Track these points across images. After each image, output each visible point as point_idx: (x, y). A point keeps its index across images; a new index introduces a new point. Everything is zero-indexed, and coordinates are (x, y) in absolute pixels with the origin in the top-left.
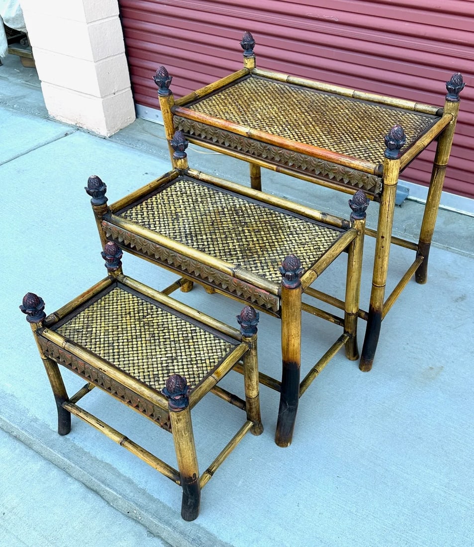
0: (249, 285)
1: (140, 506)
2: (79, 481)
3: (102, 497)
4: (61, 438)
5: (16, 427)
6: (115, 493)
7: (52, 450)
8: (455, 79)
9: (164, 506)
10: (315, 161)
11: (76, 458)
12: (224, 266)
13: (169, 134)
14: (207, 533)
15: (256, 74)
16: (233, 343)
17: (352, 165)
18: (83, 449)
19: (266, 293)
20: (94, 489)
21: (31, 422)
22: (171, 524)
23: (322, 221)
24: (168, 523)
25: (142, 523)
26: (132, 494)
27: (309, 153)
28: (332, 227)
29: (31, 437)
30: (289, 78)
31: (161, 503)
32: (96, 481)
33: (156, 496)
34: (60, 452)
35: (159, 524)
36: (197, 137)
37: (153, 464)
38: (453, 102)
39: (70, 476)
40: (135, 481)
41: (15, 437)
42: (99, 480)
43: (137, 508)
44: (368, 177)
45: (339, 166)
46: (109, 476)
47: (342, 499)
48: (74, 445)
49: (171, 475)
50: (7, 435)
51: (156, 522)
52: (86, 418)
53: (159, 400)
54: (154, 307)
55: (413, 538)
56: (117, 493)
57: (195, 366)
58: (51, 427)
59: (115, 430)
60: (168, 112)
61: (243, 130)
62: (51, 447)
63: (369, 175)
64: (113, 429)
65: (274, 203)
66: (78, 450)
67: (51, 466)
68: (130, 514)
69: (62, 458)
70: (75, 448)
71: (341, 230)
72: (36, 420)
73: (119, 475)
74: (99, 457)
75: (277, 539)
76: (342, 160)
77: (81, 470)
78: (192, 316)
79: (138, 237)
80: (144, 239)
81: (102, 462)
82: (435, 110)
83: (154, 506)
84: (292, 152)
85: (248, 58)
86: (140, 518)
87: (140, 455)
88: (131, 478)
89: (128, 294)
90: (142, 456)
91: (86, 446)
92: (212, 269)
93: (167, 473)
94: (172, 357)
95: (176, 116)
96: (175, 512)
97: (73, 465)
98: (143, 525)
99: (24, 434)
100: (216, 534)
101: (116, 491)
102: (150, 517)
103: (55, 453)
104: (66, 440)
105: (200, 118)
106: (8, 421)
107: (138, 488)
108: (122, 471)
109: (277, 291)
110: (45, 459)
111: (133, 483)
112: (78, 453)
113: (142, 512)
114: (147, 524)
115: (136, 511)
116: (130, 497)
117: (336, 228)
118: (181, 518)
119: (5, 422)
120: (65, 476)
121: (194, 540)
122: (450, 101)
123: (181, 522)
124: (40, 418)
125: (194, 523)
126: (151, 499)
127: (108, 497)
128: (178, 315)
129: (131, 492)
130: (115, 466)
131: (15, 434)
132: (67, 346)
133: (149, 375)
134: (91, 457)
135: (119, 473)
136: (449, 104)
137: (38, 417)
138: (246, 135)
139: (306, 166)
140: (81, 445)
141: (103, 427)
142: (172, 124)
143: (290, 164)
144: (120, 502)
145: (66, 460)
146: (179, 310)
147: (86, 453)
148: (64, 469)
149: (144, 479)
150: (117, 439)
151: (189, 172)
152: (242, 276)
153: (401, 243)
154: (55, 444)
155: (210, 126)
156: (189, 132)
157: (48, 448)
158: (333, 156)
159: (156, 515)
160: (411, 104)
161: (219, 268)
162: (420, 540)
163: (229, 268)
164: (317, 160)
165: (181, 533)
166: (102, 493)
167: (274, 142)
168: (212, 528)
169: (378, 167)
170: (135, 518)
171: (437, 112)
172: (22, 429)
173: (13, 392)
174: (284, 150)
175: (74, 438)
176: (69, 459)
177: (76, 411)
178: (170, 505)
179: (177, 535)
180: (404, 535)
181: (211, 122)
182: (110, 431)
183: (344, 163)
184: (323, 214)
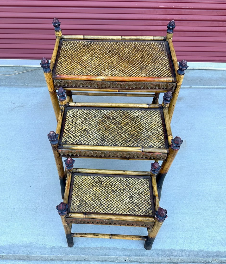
0: (150, 153)
1: (127, 256)
2: (96, 261)
3: (110, 261)
4: (72, 248)
5: (47, 255)
6: (114, 257)
7: (73, 256)
8: (173, 23)
9: (137, 250)
10: (141, 83)
11: (86, 253)
12: (136, 150)
13: (52, 89)
14: (160, 250)
15: (64, 38)
16: (147, 178)
17: (161, 81)
18: (85, 247)
19: (160, 154)
20: (104, 260)
21: (52, 249)
22: (145, 255)
23: (148, 108)
24: (144, 255)
25: (134, 261)
26: (121, 253)
27: (138, 81)
28: (154, 109)
29: (59, 256)
30: (84, 37)
31: (134, 249)
32: (102, 256)
33: (130, 248)
34: (76, 254)
35: (140, 257)
36: (71, 87)
37: (131, 239)
38: (172, 33)
39: (90, 261)
40: (117, 247)
41: (51, 260)
42: (103, 255)
43: (127, 257)
44: (169, 84)
45: (154, 83)
46: (107, 252)
47: (192, 209)
48: (80, 248)
49: (141, 239)
50: (47, 261)
51: (138, 257)
52: (87, 236)
53: (148, 219)
54: (101, 177)
55: (221, 210)
56: (115, 256)
57: (143, 196)
58: (63, 246)
59: (104, 234)
60: (51, 79)
61: (100, 78)
62: (72, 254)
63: (170, 83)
64: (103, 234)
65: (122, 107)
66: (83, 249)
67: (79, 262)
68: (126, 261)
69: (80, 256)
70: (81, 249)
71: (158, 109)
72: (53, 247)
73: (109, 249)
74: (95, 246)
75: (183, 237)
76: (156, 80)
77: (92, 256)
78: (122, 174)
79: (83, 151)
80: (87, 151)
81: (98, 247)
82: (163, 38)
83: (133, 252)
84: (128, 82)
85: (59, 32)
86: (131, 260)
87: (122, 238)
88: (115, 247)
89: (83, 176)
90: (124, 238)
91: (86, 245)
92: (129, 152)
93: (138, 239)
94: (130, 197)
95: (55, 80)
96: (142, 250)
97: (87, 256)
98: (135, 262)
99: (54, 256)
100: (163, 248)
101: (113, 255)
102: (135, 257)
103: (75, 256)
104: (75, 248)
105: (72, 78)
106: (41, 255)
107: (121, 249)
108: (109, 246)
109: (167, 152)
110: (73, 261)
111: (117, 248)
112: (85, 250)
113: (131, 257)
114: (136, 260)
115: (128, 259)
116: (121, 255)
117: (156, 109)
118: (146, 250)
119: (40, 256)
120: (89, 262)
121: (157, 255)
122: (171, 33)
123: (147, 252)
124: (54, 245)
125: (152, 249)
126: (129, 250)
127: (112, 260)
128: (114, 176)
129: (120, 252)
130: (104, 246)
131: (49, 258)
132: (87, 216)
133: (130, 210)
134: (92, 248)
135: (108, 248)
136: (170, 34)
137: (53, 245)
138: (101, 80)
139: (135, 86)
140: (83, 246)
141: (98, 235)
142: (53, 84)
143: (127, 88)
144: (119, 259)
145: (82, 256)
146: (114, 174)
147: (88, 248)
148: (85, 260)
149: (120, 244)
150: (108, 237)
151: (69, 104)
152: (147, 151)
153: (148, 95)
154: (72, 253)
155: (78, 80)
156: (64, 86)
157: (71, 256)
158: (150, 79)
159: (136, 255)
160: (151, 38)
161: (134, 151)
162: (224, 209)
163: (139, 150)
164: (142, 83)
165: (151, 256)
166: (108, 260)
167: (118, 80)
168: (160, 247)
169: (174, 79)
170: (130, 261)
171: (164, 39)
172: (51, 255)
173: (30, 241)
174: (123, 82)
175: (78, 245)
176: (83, 255)
177: (80, 236)
178: (138, 248)
179: (150, 258)
180: (218, 211)
181: (79, 78)
182: (102, 236)
183: (157, 81)
184: (148, 105)
